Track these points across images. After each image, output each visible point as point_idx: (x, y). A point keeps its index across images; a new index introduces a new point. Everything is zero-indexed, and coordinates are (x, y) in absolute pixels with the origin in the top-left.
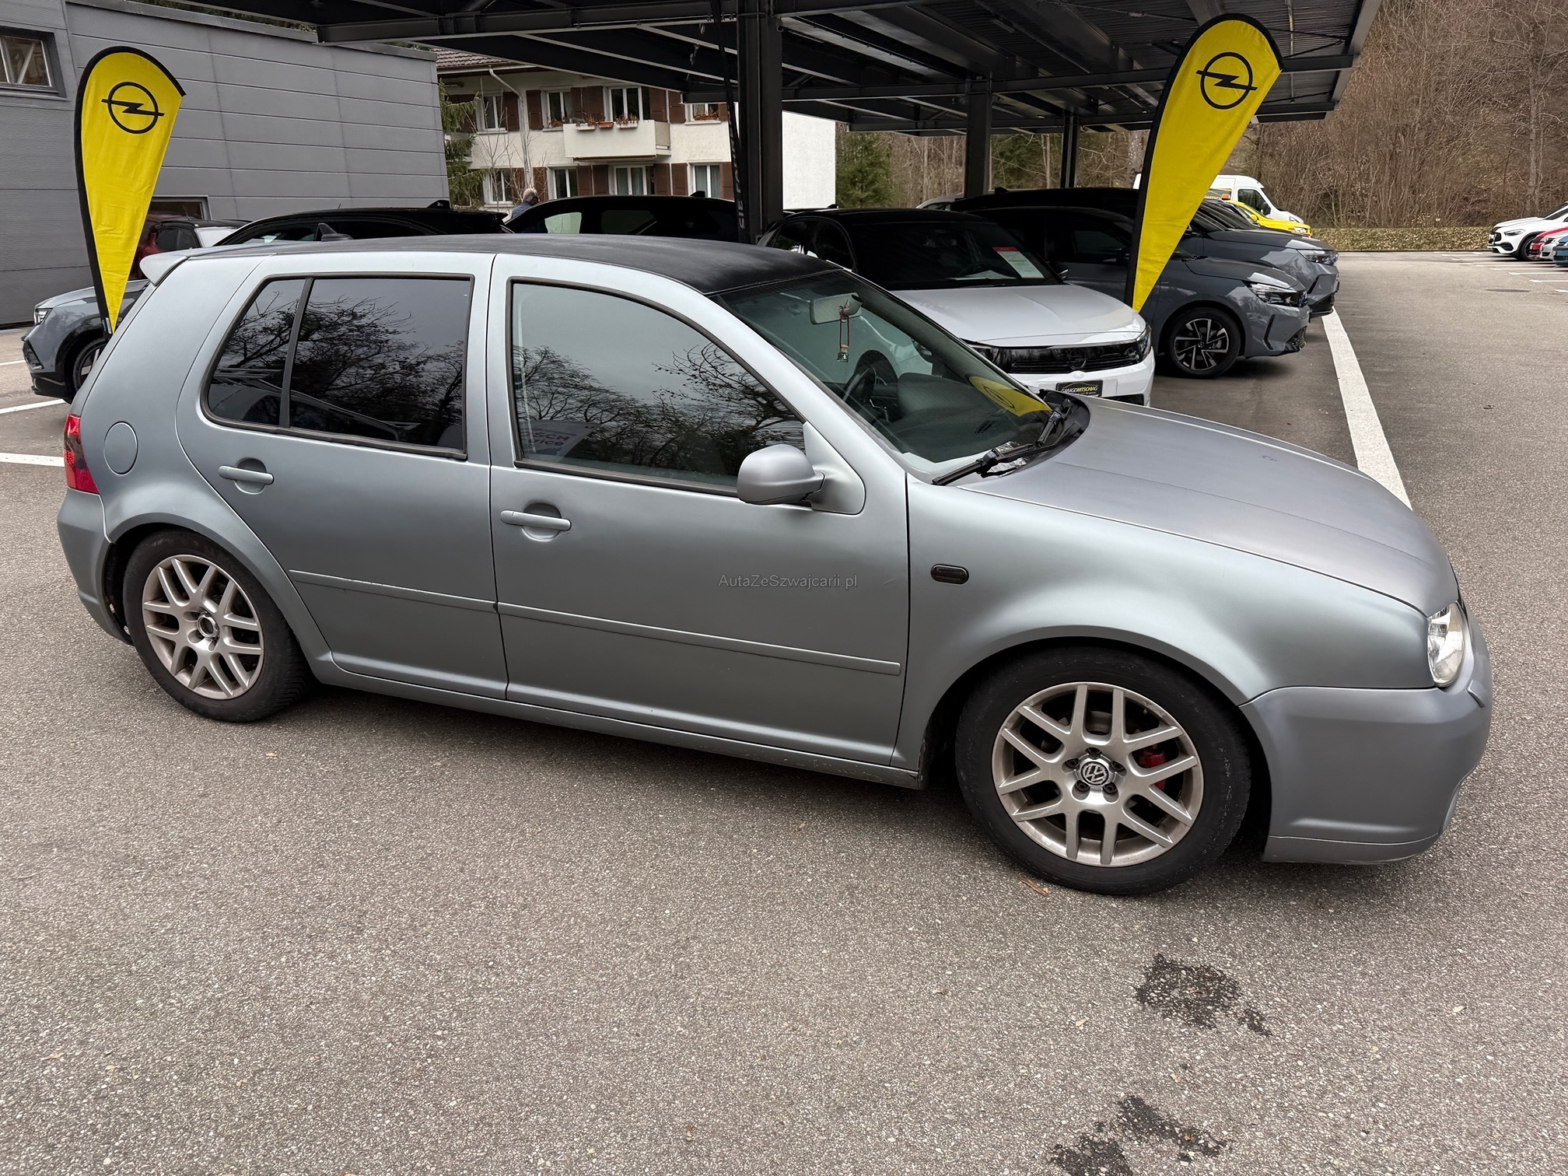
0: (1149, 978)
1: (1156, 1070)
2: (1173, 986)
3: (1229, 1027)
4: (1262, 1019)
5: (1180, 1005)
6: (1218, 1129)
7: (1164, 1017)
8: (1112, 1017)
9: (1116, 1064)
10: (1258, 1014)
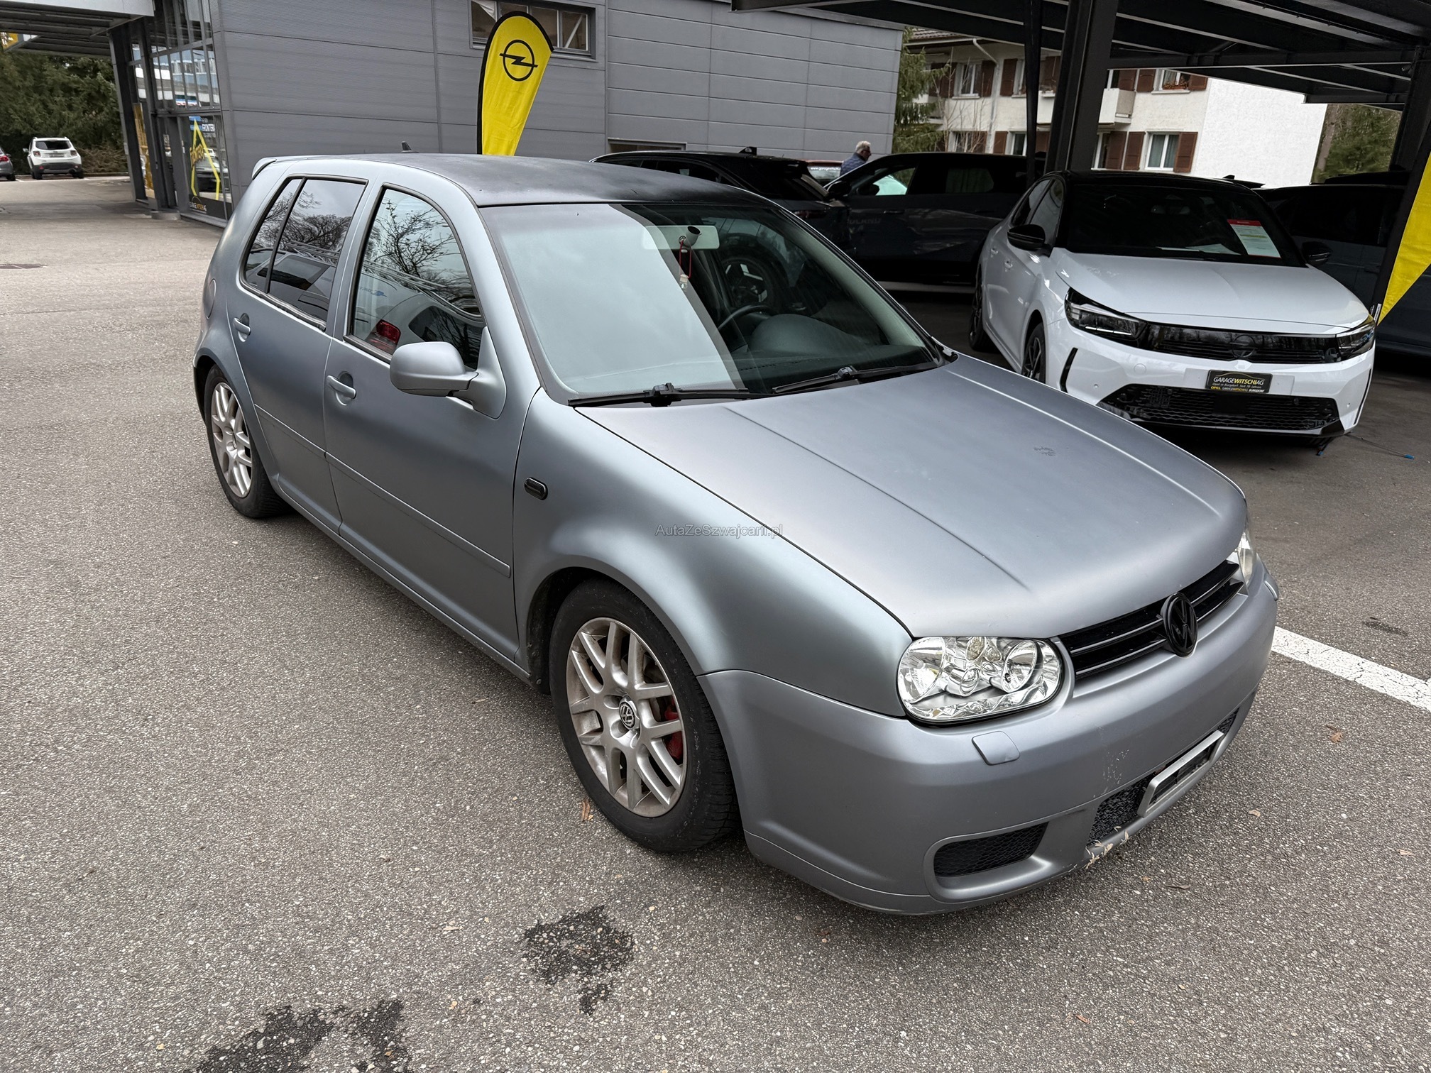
0: (563, 921)
1: (449, 993)
2: (572, 935)
3: (568, 991)
4: (605, 999)
5: (554, 952)
6: (423, 1061)
7: (525, 956)
8: (483, 936)
9: (425, 972)
10: (607, 992)
